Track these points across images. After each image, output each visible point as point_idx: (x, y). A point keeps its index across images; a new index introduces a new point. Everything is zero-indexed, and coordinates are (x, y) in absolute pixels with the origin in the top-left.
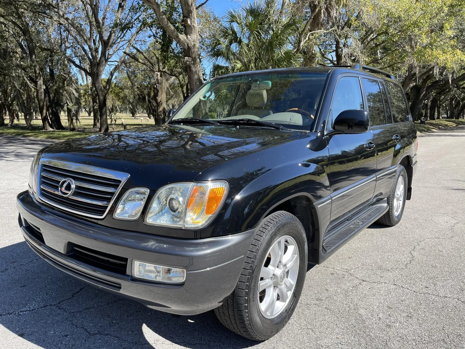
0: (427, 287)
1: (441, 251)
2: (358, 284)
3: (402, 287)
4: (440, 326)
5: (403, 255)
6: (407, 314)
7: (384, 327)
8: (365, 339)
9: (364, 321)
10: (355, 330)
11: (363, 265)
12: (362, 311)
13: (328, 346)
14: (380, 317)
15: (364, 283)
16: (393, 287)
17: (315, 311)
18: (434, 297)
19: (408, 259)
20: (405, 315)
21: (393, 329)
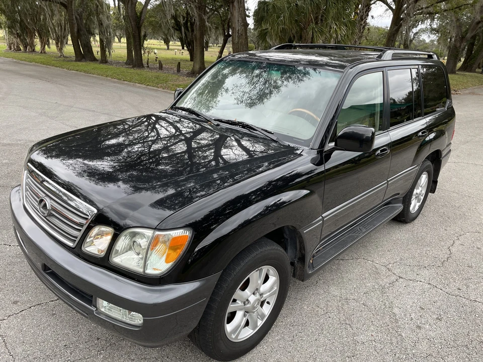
0: (460, 289)
1: (479, 248)
2: (395, 280)
3: (436, 287)
4: (466, 331)
5: (442, 251)
6: (437, 316)
7: (414, 328)
8: (396, 338)
9: (397, 321)
10: (388, 329)
11: (401, 259)
12: (396, 310)
13: (363, 343)
14: (412, 318)
15: (401, 280)
16: (427, 286)
17: (353, 306)
18: (464, 300)
19: (446, 256)
20: (435, 317)
21: (423, 331)
